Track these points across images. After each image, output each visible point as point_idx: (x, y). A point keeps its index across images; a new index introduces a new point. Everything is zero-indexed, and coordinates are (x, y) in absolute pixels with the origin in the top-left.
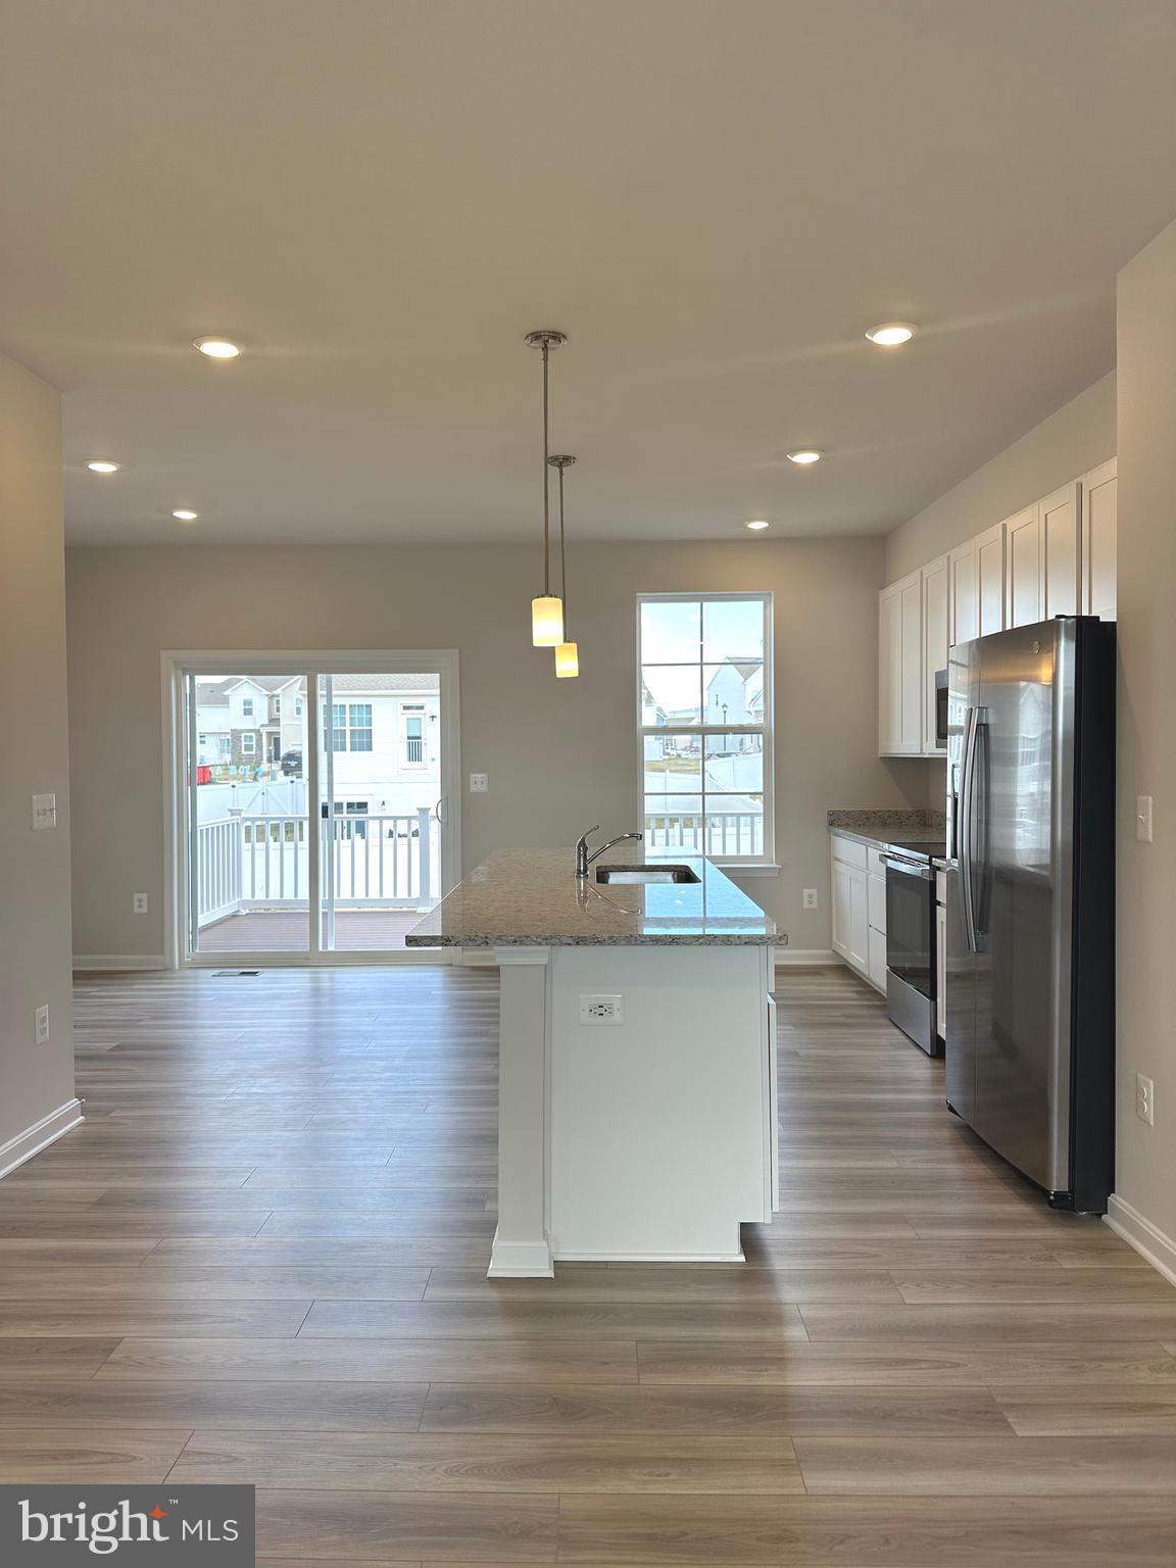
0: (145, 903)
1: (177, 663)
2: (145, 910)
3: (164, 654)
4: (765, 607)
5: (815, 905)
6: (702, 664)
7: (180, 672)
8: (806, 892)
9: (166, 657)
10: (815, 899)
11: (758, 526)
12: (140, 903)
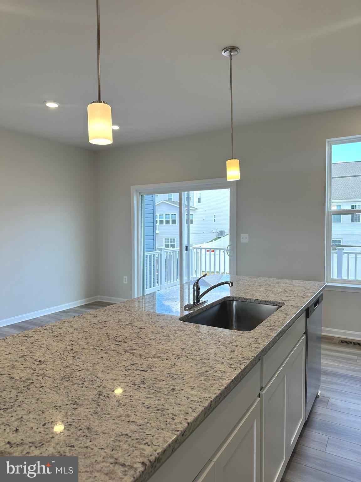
0: (127, 280)
1: (137, 191)
2: (127, 282)
3: (132, 187)
7: (138, 194)
9: (133, 188)
12: (125, 280)
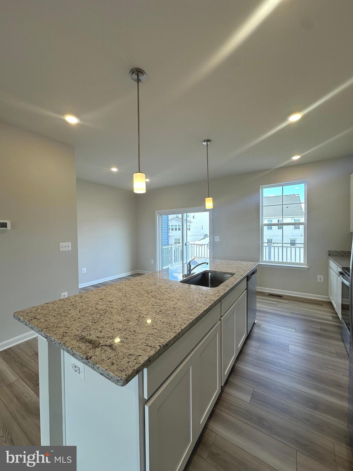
1: (159, 213)
3: (156, 212)
4: (305, 185)
5: (322, 281)
6: (283, 205)
7: (159, 215)
8: (319, 276)
10: (322, 279)
11: (296, 158)
12: (152, 262)
